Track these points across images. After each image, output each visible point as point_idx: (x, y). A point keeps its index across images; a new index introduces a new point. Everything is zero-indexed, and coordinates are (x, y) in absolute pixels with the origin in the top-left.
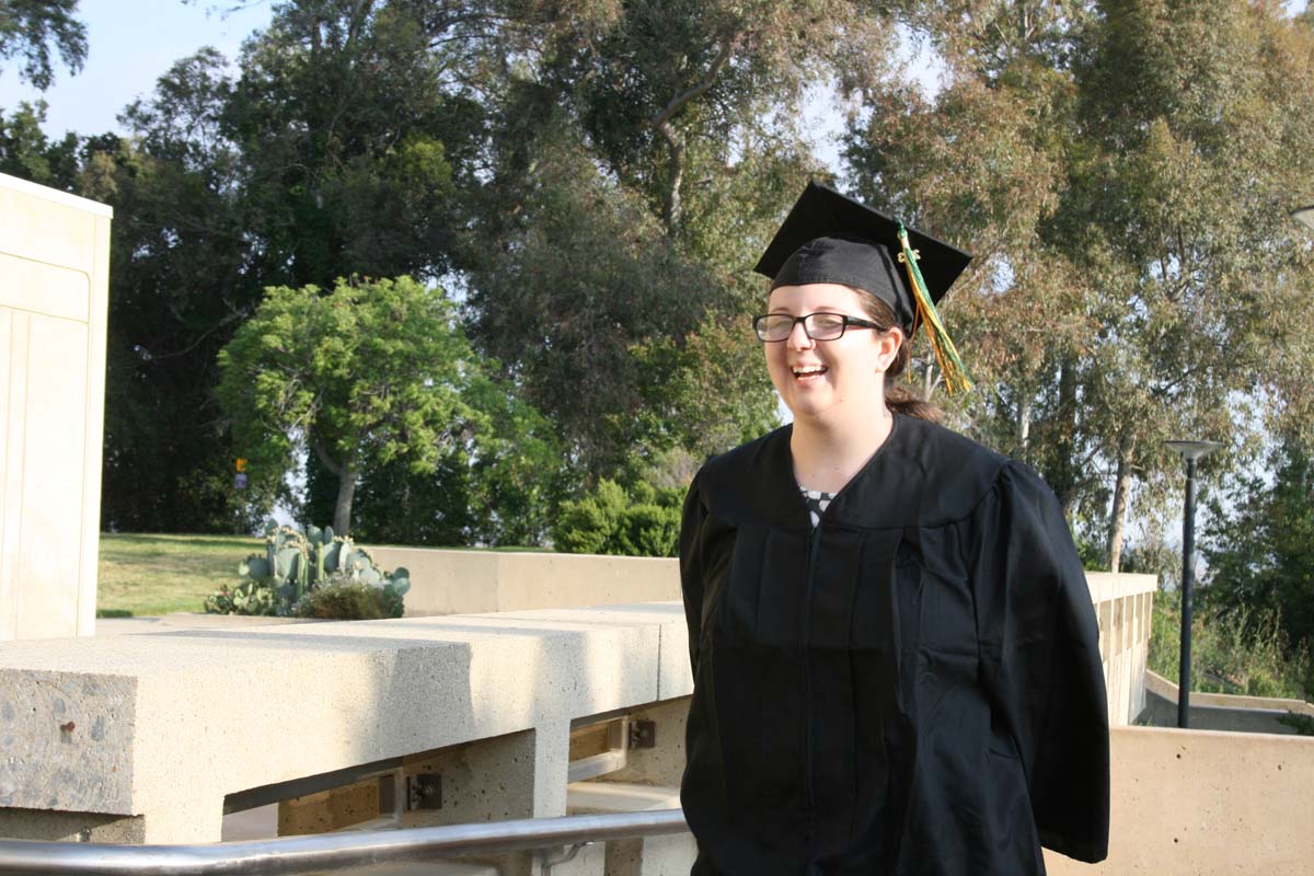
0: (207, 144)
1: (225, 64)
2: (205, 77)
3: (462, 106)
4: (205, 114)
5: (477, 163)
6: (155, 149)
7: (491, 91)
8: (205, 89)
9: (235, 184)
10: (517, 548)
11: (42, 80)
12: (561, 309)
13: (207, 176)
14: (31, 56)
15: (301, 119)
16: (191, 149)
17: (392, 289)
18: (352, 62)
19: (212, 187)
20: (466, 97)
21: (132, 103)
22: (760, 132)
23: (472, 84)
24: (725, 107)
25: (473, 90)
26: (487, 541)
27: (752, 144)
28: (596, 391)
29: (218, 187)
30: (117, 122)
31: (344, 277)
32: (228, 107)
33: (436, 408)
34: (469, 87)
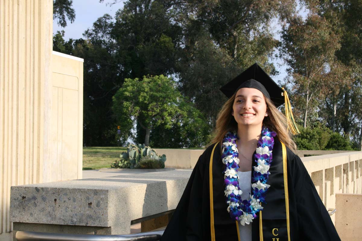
0: (107, 40)
1: (112, 18)
2: (106, 22)
3: (176, 27)
4: (106, 32)
5: (180, 43)
6: (93, 42)
7: (184, 23)
8: (106, 25)
9: (115, 51)
10: (195, 148)
11: (64, 24)
12: (205, 82)
13: (107, 49)
14: (60, 18)
15: (133, 33)
16: (103, 42)
17: (158, 78)
18: (146, 17)
19: (109, 52)
20: (177, 25)
21: (86, 30)
22: (258, 31)
23: (179, 21)
24: (248, 25)
25: (179, 23)
26: (186, 146)
27: (256, 35)
28: (215, 105)
29: (110, 52)
30: (83, 36)
31: (146, 75)
32: (112, 30)
33: (172, 111)
34: (178, 22)
